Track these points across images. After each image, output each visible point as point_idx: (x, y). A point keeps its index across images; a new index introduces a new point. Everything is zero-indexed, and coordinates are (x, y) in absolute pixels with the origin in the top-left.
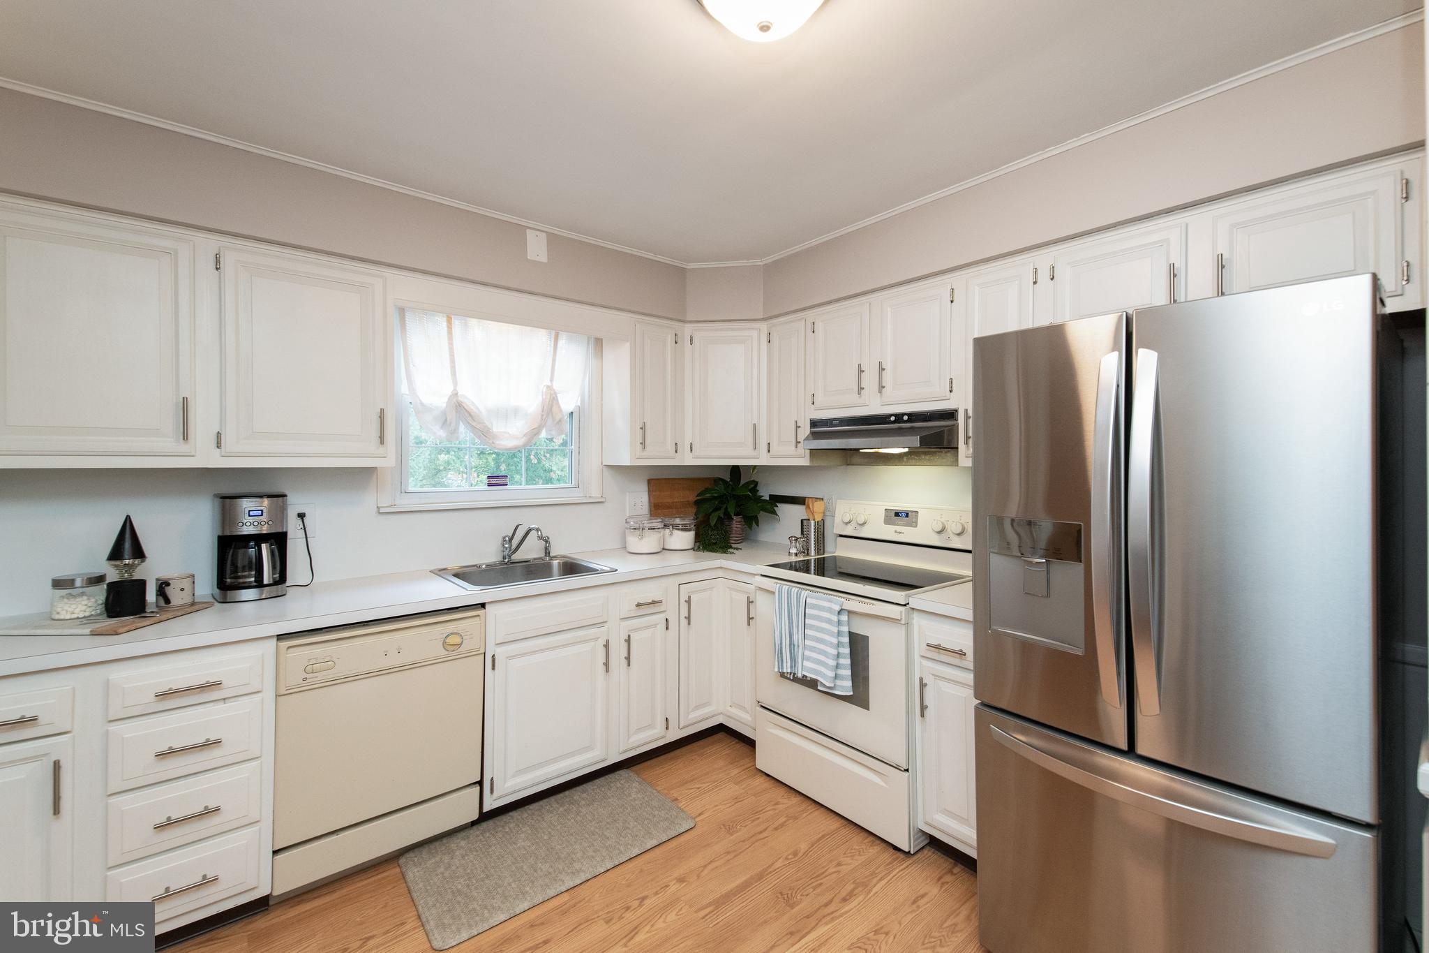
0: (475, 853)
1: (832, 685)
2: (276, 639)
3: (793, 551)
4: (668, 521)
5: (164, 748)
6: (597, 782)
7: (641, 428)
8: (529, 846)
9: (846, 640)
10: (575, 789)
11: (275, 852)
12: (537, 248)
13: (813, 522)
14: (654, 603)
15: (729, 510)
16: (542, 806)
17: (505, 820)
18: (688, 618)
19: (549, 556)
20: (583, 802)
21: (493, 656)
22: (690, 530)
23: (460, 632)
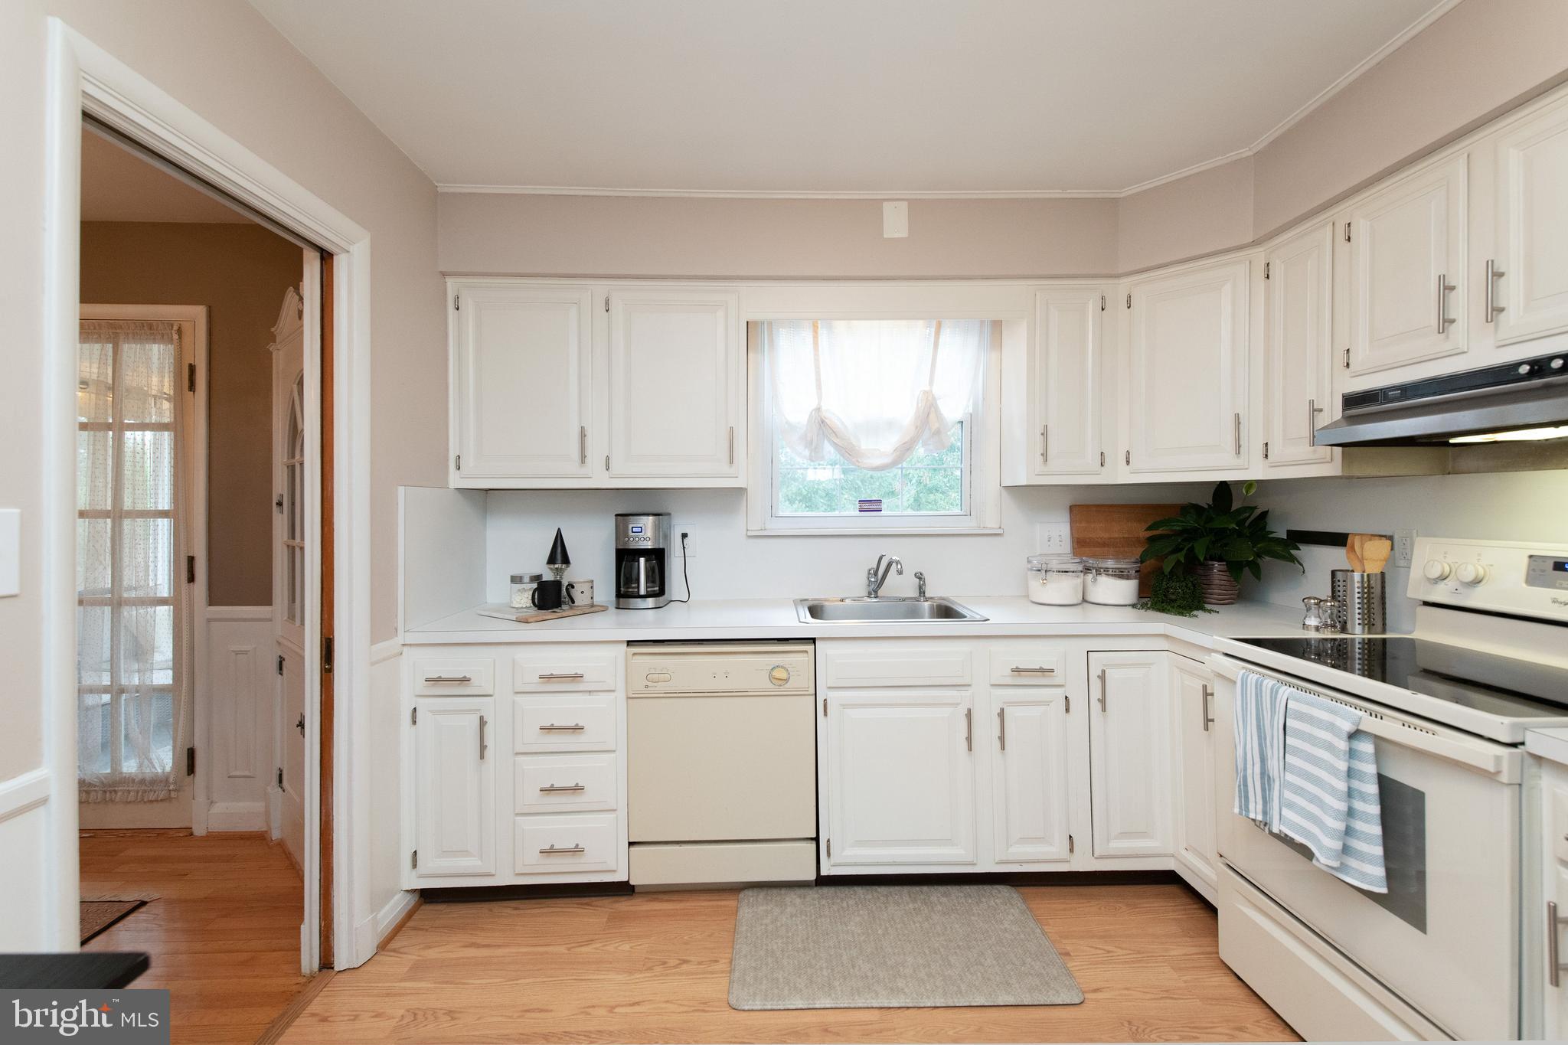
0: (804, 917)
1: (1335, 864)
2: (626, 645)
3: (1313, 621)
4: (1091, 562)
5: (548, 724)
6: (967, 889)
7: (1042, 434)
8: (859, 935)
9: (1372, 789)
10: (936, 887)
11: (631, 844)
12: (896, 223)
13: (1357, 576)
14: (1042, 671)
15: (1196, 551)
16: (891, 892)
17: (847, 892)
18: (1103, 701)
19: (924, 596)
20: (939, 907)
21: (825, 700)
22: (1128, 578)
23: (786, 667)
